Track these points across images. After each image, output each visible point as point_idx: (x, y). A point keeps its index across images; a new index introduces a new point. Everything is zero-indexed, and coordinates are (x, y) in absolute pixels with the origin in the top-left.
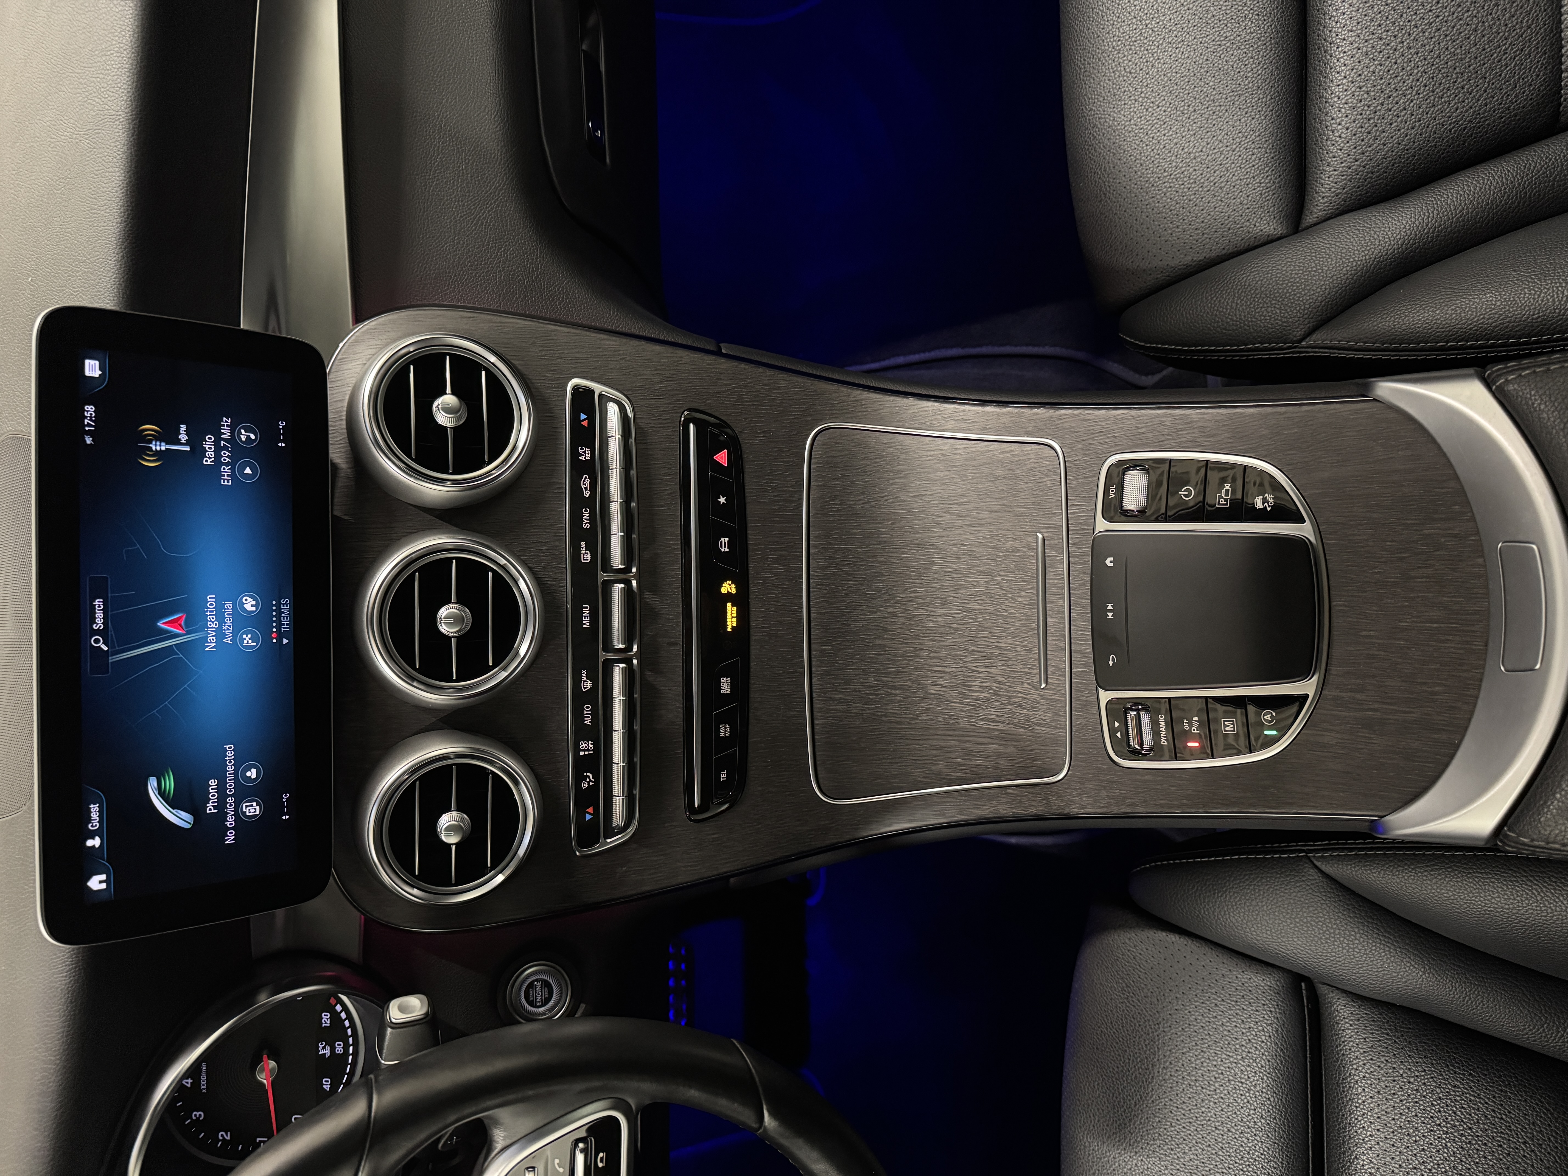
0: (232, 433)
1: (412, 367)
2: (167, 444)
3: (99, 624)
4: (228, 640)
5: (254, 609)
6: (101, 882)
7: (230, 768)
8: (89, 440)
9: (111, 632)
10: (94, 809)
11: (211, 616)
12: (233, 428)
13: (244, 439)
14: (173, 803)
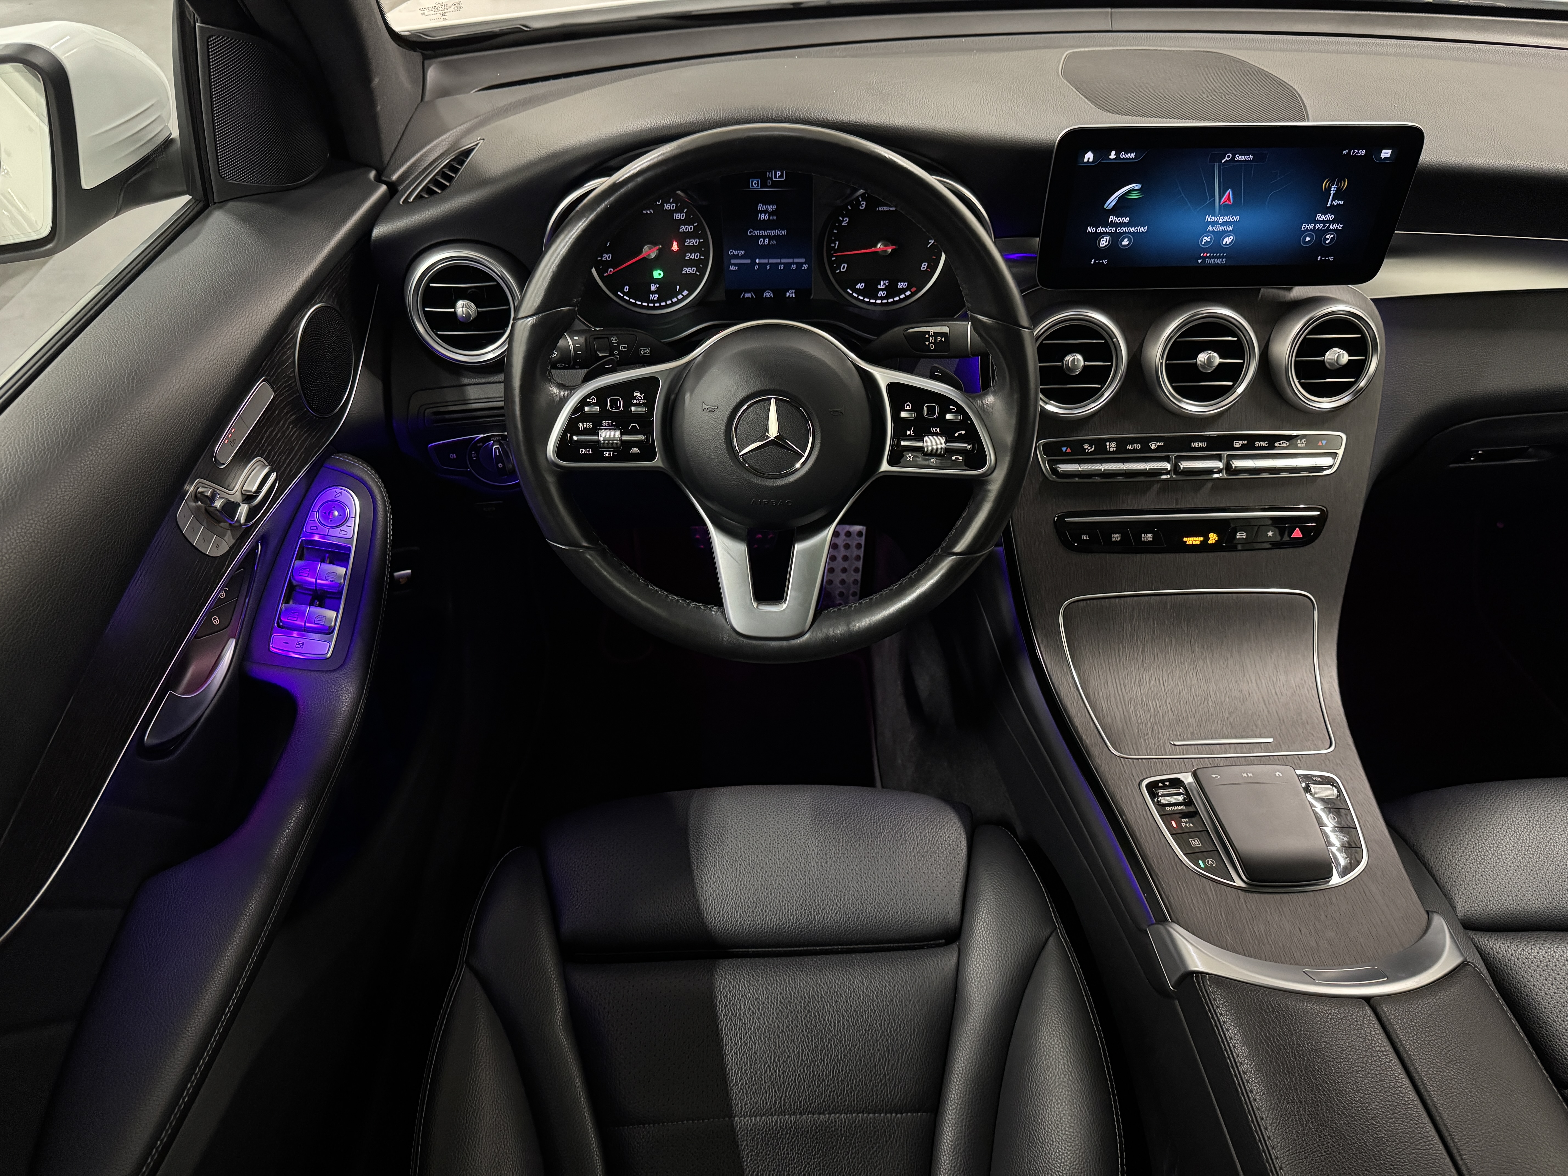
0: (1333, 230)
1: (1359, 336)
2: (1334, 194)
3: (1238, 158)
4: (1210, 228)
5: (1224, 243)
6: (1089, 159)
7: (1133, 229)
8: (1345, 152)
9: (1232, 164)
10: (1132, 155)
11: (1226, 219)
12: (1336, 230)
13: (1327, 237)
14: (1122, 198)
